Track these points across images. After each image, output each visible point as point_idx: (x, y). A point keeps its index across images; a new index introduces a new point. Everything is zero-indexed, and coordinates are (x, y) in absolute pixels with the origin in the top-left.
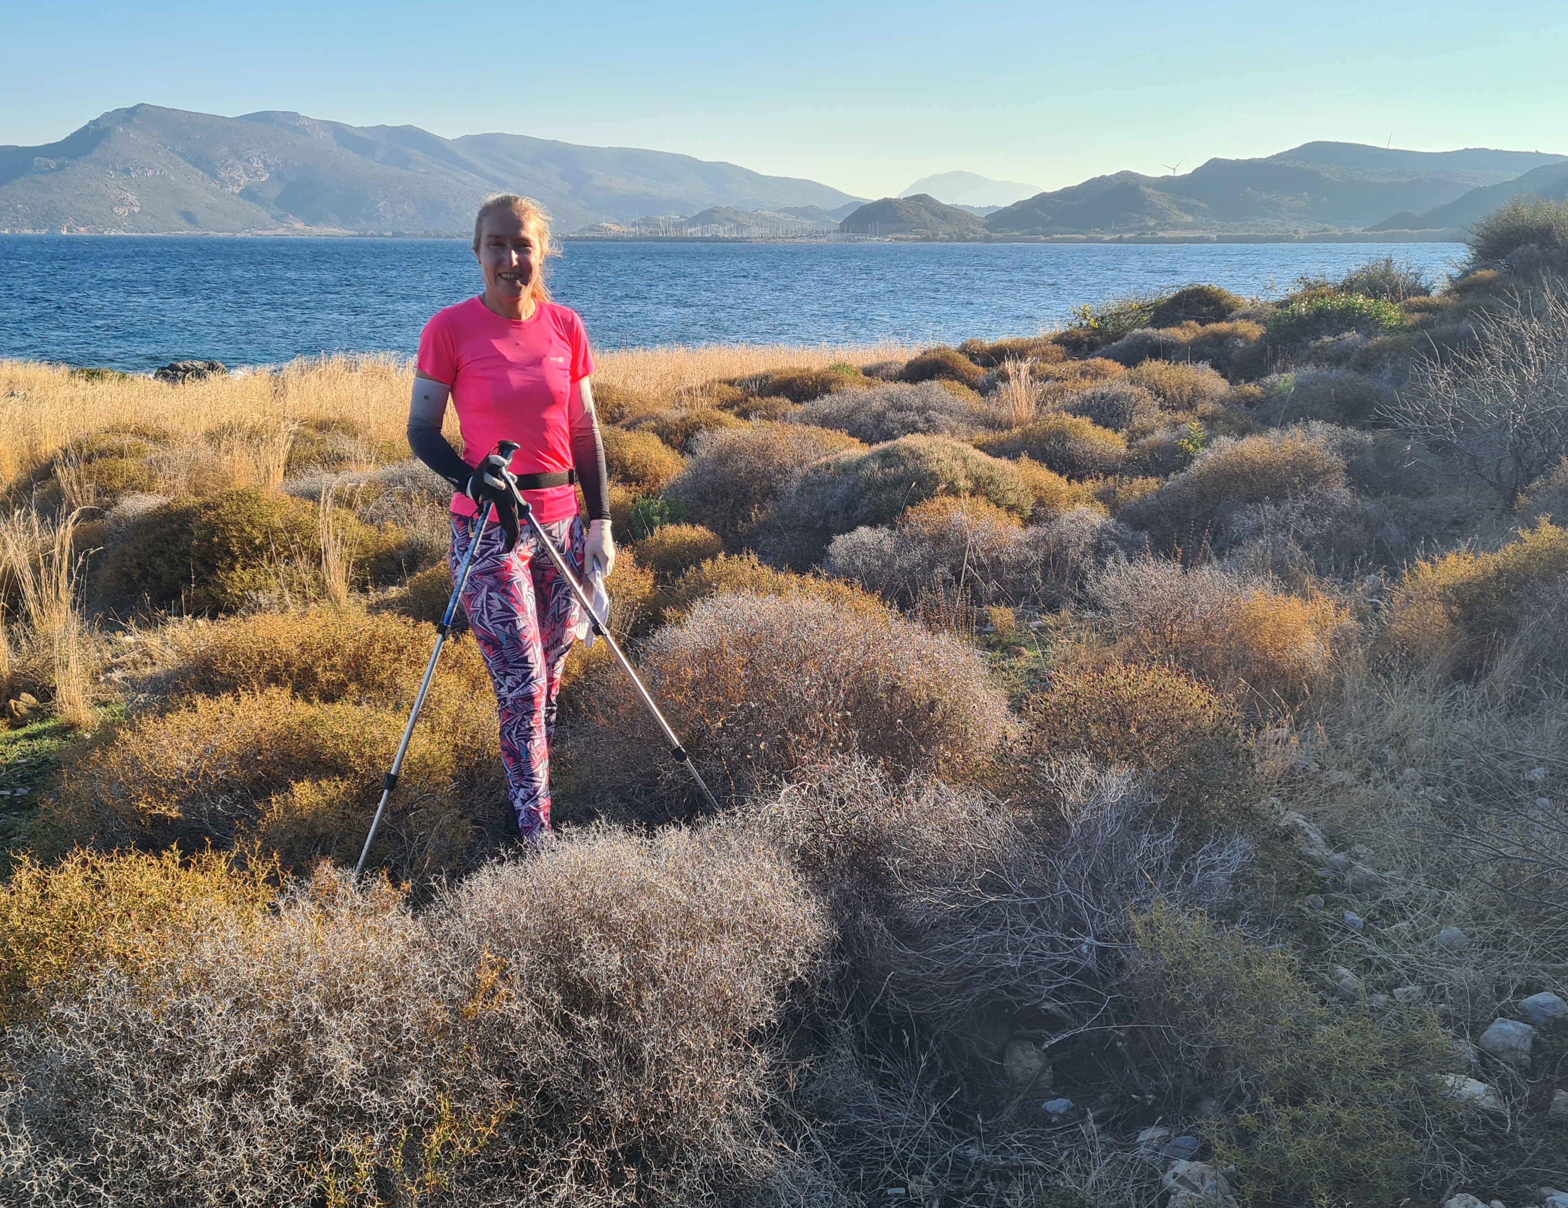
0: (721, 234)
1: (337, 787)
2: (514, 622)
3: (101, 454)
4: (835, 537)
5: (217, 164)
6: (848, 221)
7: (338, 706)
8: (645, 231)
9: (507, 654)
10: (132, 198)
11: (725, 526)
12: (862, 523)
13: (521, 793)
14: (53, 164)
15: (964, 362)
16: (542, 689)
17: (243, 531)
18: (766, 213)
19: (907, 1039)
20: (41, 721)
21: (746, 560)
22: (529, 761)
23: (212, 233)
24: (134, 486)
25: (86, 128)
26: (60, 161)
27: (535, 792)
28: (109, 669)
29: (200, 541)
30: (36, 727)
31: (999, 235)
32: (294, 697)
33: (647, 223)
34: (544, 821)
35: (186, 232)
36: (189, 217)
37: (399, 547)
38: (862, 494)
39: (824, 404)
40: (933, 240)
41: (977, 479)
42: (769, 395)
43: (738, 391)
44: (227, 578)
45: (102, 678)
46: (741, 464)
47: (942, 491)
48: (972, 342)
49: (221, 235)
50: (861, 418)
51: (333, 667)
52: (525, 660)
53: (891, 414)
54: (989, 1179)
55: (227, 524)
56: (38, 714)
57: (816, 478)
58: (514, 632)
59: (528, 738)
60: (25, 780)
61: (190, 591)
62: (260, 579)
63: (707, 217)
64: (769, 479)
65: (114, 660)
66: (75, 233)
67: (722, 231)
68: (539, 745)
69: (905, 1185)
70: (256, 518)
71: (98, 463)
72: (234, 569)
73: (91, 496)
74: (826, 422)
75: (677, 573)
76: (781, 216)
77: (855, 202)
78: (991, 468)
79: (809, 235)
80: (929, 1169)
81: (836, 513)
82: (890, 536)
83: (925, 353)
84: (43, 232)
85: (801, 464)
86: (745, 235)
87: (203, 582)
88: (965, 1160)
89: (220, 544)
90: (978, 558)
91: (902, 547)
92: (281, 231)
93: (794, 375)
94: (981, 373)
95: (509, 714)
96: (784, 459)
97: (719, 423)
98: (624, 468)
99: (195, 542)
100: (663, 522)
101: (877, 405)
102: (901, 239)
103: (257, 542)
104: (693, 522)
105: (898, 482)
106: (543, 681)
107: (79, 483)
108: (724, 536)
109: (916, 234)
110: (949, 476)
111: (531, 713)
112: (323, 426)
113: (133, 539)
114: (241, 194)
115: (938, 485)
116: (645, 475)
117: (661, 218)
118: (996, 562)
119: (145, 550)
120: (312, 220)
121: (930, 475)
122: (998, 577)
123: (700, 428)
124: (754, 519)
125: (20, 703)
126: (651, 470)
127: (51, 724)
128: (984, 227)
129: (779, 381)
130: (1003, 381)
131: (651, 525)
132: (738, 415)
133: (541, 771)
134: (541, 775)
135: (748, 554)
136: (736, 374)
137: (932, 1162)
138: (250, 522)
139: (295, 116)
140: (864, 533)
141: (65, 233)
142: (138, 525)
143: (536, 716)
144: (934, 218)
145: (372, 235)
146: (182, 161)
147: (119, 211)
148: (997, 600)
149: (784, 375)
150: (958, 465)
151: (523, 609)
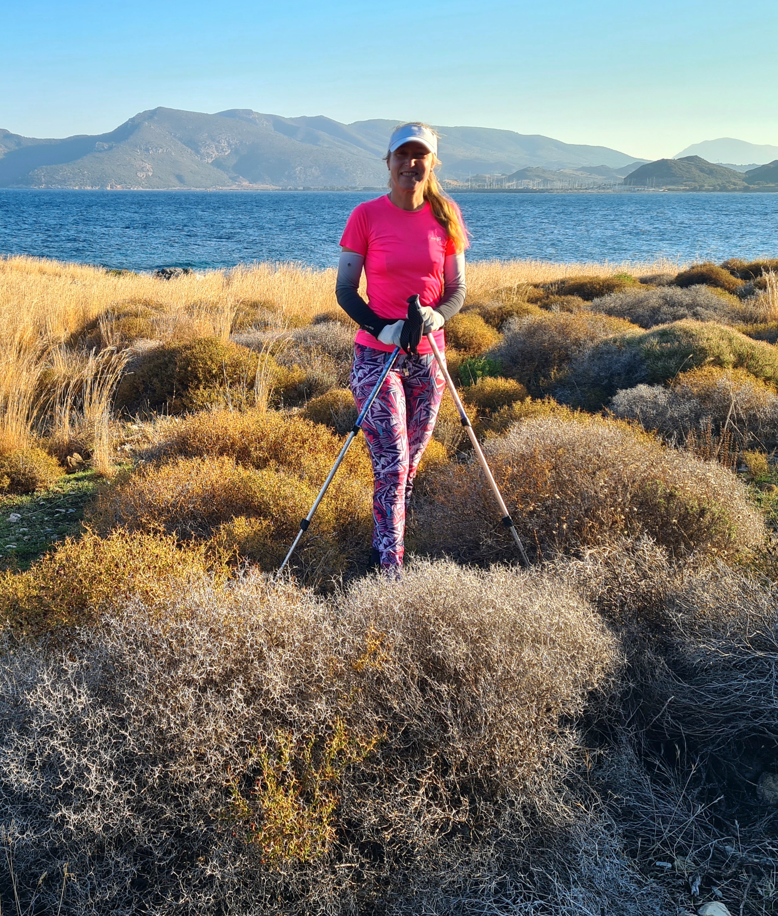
0: (531, 187)
1: (261, 523)
2: (389, 420)
3: (125, 315)
4: (619, 391)
5: (200, 144)
6: (631, 176)
7: (265, 472)
8: (475, 186)
9: (383, 441)
10: (148, 167)
11: (529, 381)
12: (641, 382)
13: (385, 540)
14: (106, 146)
15: (725, 274)
16: (405, 469)
17: (206, 364)
18: (567, 171)
19: (679, 753)
20: (84, 471)
21: (547, 403)
22: (392, 519)
23: (193, 188)
24: (141, 335)
25: (126, 123)
26: (110, 144)
27: (394, 540)
28: (123, 444)
29: (180, 368)
30: (81, 474)
31: (756, 187)
32: (237, 464)
33: (477, 179)
34: (399, 561)
35: (176, 188)
36: (180, 178)
37: (300, 382)
38: (642, 361)
39: (609, 300)
40: (700, 190)
41: (739, 355)
42: (566, 294)
43: (541, 292)
44: (194, 394)
45: (119, 448)
46: (546, 337)
47: (709, 363)
48: (733, 260)
49: (198, 189)
50: (640, 311)
51: (261, 448)
52: (395, 447)
53: (665, 309)
54: (744, 870)
55: (196, 359)
56: (82, 466)
57: (605, 348)
58: (388, 426)
59: (393, 503)
60: (74, 504)
61: (172, 401)
62: (214, 396)
63: (522, 174)
64: (566, 349)
65: (126, 439)
66: (115, 189)
67: (532, 185)
68: (399, 508)
69: (672, 861)
70: (214, 356)
71: (123, 320)
72: (199, 389)
73: (118, 340)
74: (610, 312)
75: (494, 410)
76: (578, 173)
77: (638, 162)
78: (753, 348)
79: (599, 187)
80: (692, 853)
81: (619, 374)
82: (664, 393)
83: (693, 268)
84: (97, 188)
85: (592, 340)
86: (549, 187)
87: (179, 395)
88: (723, 853)
89: (192, 372)
90: (738, 414)
91: (674, 400)
92: (234, 187)
93: (586, 281)
94: (740, 283)
95: (381, 484)
96: (579, 335)
97: (527, 312)
98: (457, 338)
99: (177, 369)
100: (483, 376)
101: (654, 301)
102: (673, 190)
103: (214, 372)
104: (506, 376)
105: (672, 354)
106: (406, 463)
107: (112, 331)
108: (528, 388)
109: (686, 185)
110: (716, 351)
111: (396, 485)
112: (255, 305)
113: (141, 366)
114: (212, 164)
115: (706, 357)
116: (471, 344)
117: (487, 176)
118: (753, 419)
119: (148, 373)
120: (253, 180)
121: (700, 350)
122: (754, 429)
123: (512, 315)
124: (552, 377)
125: (73, 459)
126: (475, 341)
127: (89, 473)
128: (743, 180)
129: (573, 285)
130: (760, 288)
131: (475, 377)
132: (541, 307)
133: (399, 525)
134: (399, 529)
135: (549, 399)
136: (539, 280)
137: (695, 849)
138: (211, 359)
139: (249, 112)
140: (643, 389)
141: (109, 188)
142: (144, 357)
143: (399, 488)
144: (701, 174)
145: (290, 189)
146: (180, 143)
147: (140, 175)
148: (752, 447)
149: (578, 281)
150: (724, 344)
151: (396, 411)
